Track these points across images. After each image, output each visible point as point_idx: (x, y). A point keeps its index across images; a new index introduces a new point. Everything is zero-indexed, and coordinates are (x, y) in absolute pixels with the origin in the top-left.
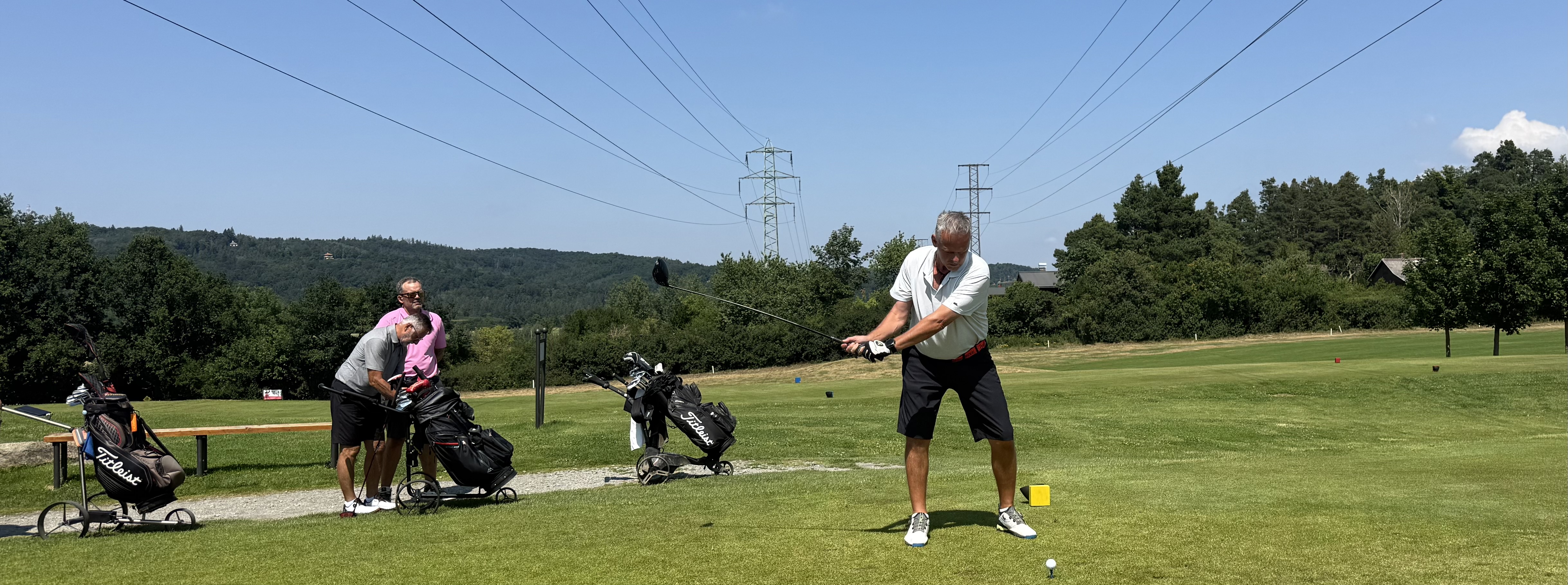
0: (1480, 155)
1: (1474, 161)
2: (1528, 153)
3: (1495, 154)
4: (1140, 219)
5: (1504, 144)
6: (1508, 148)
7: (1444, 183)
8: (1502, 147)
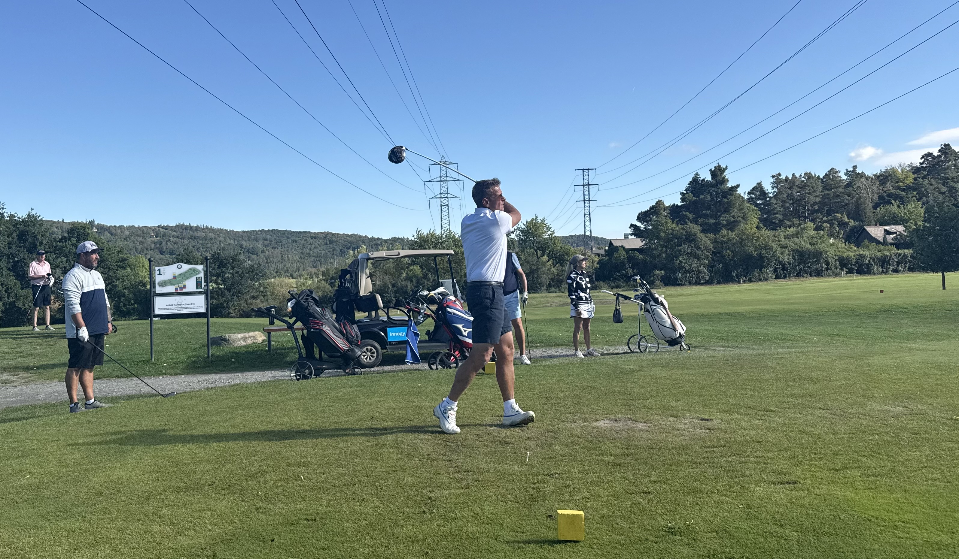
1: (921, 158)
6: (946, 150)
7: (899, 174)
8: (942, 148)
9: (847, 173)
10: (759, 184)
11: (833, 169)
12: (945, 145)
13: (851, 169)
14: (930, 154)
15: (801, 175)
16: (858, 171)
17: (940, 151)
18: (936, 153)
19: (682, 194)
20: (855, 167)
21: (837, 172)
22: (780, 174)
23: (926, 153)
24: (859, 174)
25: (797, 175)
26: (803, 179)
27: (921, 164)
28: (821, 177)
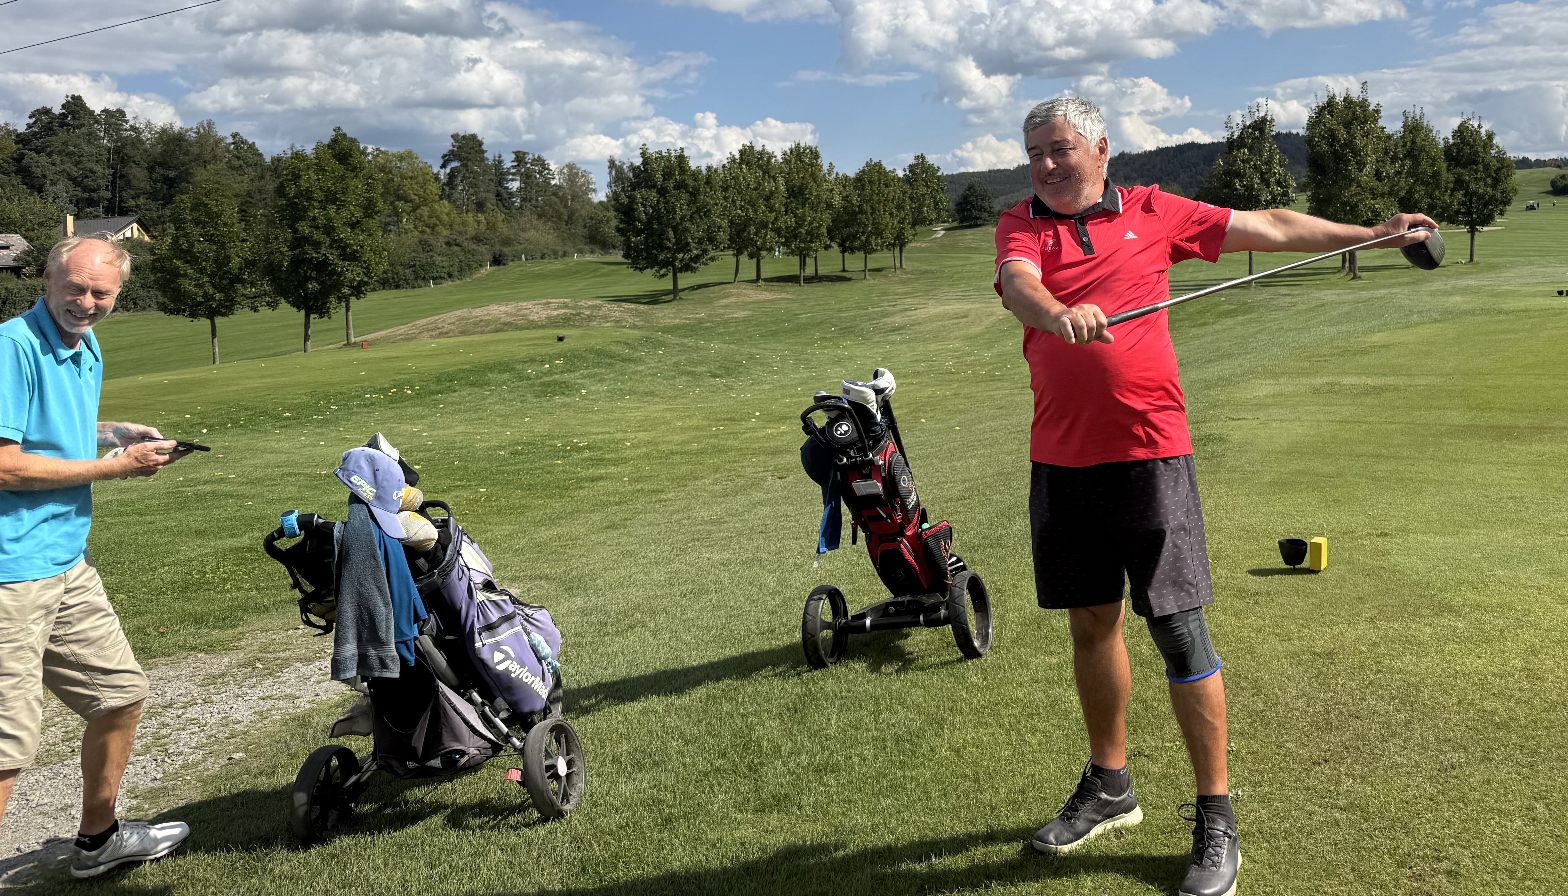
0: (38, 110)
1: (30, 117)
2: (98, 112)
3: (57, 110)
5: (69, 99)
6: (75, 105)
8: (68, 102)
12: (72, 97)
14: (46, 111)
17: (63, 106)
27: (30, 126)
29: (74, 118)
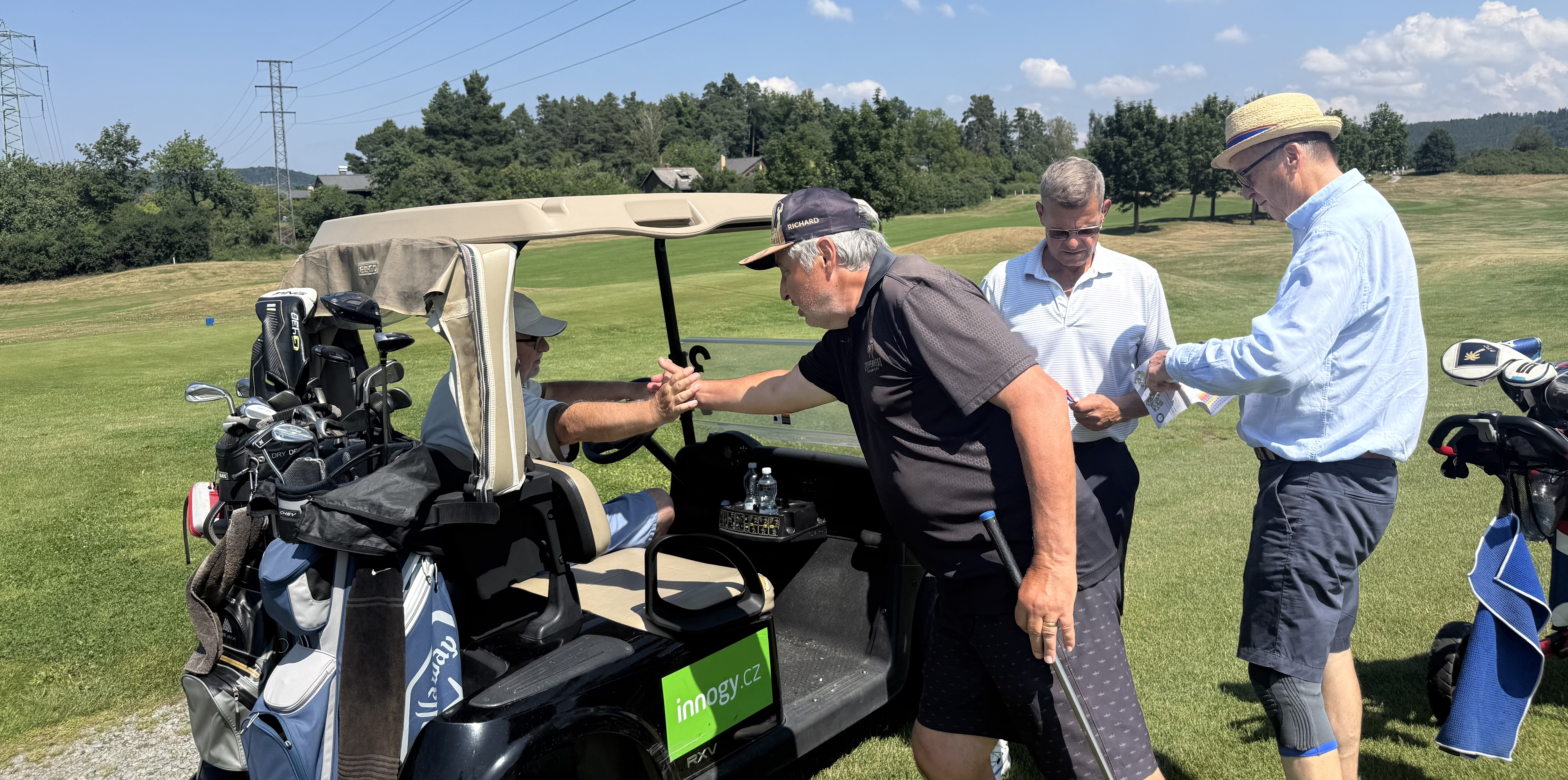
0: (709, 84)
1: (705, 89)
2: (743, 85)
4: (450, 125)
6: (730, 81)
7: (681, 106)
8: (725, 78)
9: (625, 100)
10: (522, 108)
11: (610, 95)
12: (729, 75)
13: (629, 96)
14: (714, 85)
15: (572, 100)
16: (638, 99)
17: (723, 82)
18: (720, 84)
19: (424, 112)
20: (633, 94)
21: (614, 99)
22: (547, 96)
23: (709, 82)
24: (638, 103)
25: (568, 98)
26: (575, 105)
27: (704, 95)
28: (596, 103)
29: (730, 89)
